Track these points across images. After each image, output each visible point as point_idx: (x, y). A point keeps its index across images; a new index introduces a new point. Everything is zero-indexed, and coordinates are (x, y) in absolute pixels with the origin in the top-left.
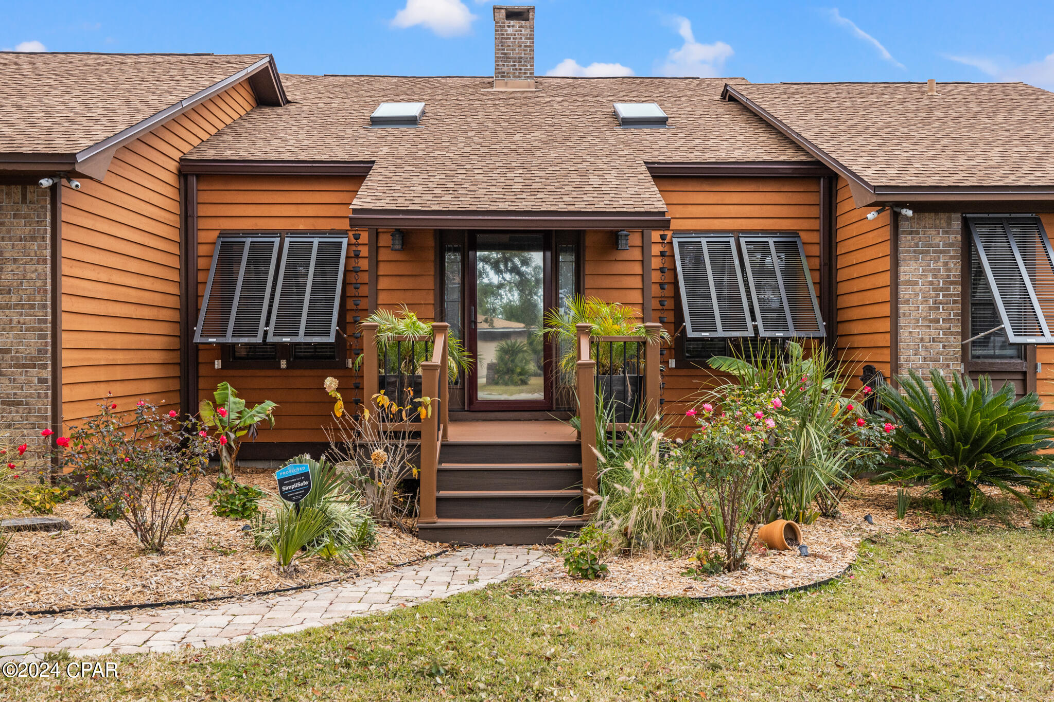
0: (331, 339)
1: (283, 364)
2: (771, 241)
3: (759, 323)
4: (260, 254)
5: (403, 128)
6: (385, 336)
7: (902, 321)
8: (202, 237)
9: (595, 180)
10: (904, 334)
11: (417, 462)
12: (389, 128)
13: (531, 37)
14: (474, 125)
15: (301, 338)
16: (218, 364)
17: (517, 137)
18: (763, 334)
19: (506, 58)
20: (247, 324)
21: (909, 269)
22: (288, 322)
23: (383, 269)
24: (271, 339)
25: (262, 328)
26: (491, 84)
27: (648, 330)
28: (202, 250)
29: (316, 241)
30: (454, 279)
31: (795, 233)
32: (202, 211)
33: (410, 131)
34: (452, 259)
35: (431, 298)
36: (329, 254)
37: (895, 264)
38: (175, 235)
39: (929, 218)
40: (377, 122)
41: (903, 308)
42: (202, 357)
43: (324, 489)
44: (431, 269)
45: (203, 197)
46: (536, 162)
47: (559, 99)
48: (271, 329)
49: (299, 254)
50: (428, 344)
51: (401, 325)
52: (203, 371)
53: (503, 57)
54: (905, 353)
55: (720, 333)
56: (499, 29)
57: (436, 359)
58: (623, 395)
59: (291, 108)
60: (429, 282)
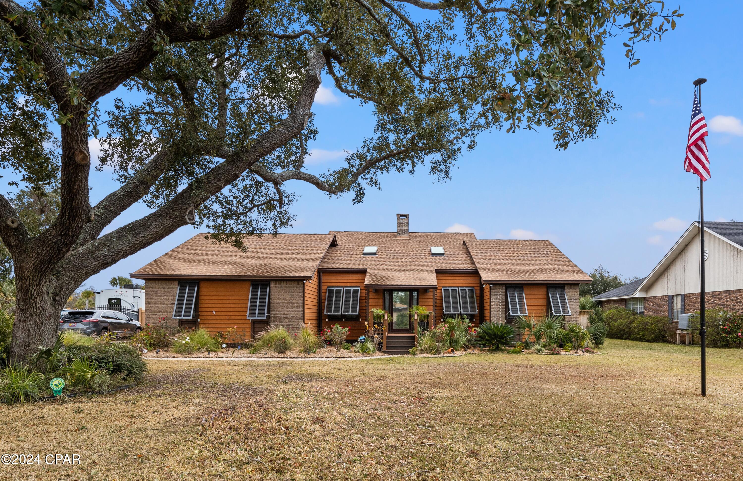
0: (358, 314)
1: (344, 320)
2: (467, 289)
3: (462, 310)
4: (338, 292)
5: (372, 256)
6: (375, 314)
7: (492, 310)
8: (323, 288)
9: (422, 275)
10: (492, 313)
11: (382, 338)
12: (368, 256)
13: (408, 223)
14: (391, 255)
15: (350, 313)
16: (327, 320)
17: (403, 260)
18: (462, 313)
19: (400, 229)
20: (337, 310)
21: (493, 298)
22: (347, 310)
23: (370, 297)
24: (343, 314)
25: (340, 311)
26: (395, 236)
27: (430, 313)
28: (323, 291)
29: (352, 289)
30: (387, 297)
31: (473, 287)
32: (323, 281)
33: (374, 257)
34: (387, 294)
35: (382, 304)
36: (356, 292)
37: (490, 297)
38: (316, 287)
39: (498, 287)
40: (365, 254)
41: (492, 307)
42: (323, 318)
43: (367, 342)
44: (382, 297)
45: (323, 277)
46: (408, 269)
47: (416, 243)
48: (343, 311)
49: (348, 291)
50: (384, 315)
51: (378, 311)
52: (323, 321)
53: (399, 229)
54: (492, 317)
55: (452, 313)
56: (398, 220)
57: (386, 318)
58: (424, 326)
59: (339, 247)
60: (381, 300)
